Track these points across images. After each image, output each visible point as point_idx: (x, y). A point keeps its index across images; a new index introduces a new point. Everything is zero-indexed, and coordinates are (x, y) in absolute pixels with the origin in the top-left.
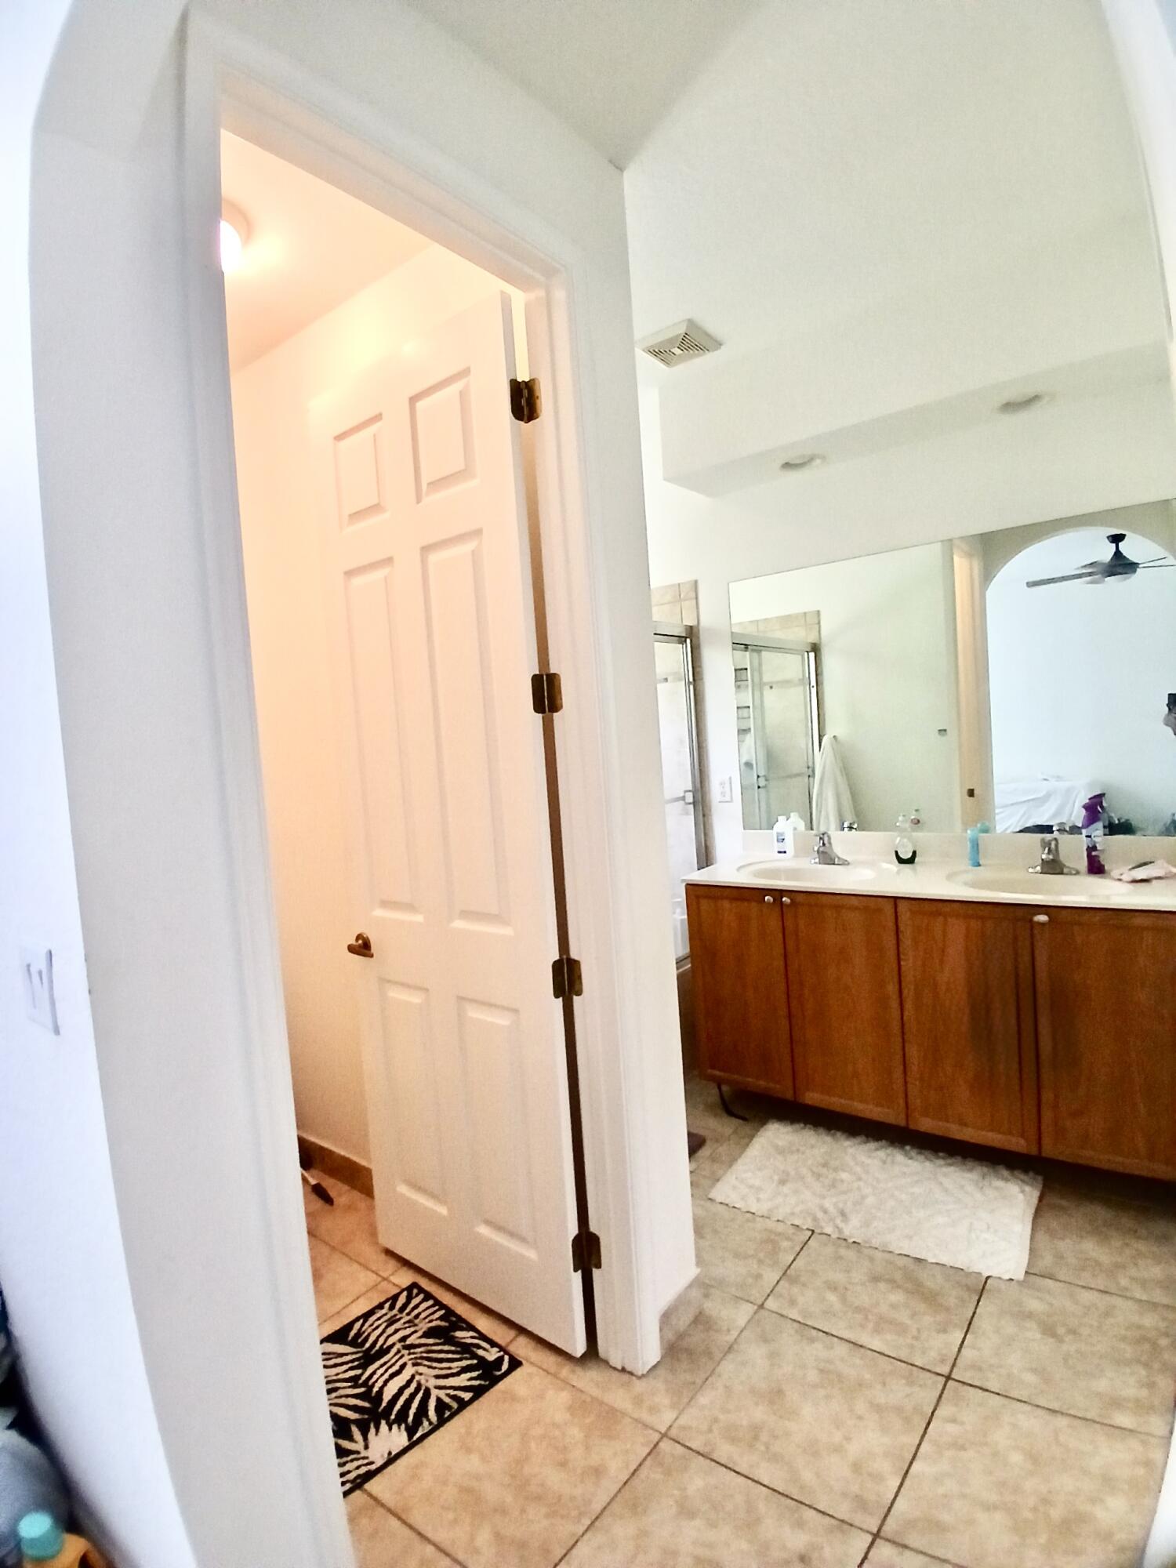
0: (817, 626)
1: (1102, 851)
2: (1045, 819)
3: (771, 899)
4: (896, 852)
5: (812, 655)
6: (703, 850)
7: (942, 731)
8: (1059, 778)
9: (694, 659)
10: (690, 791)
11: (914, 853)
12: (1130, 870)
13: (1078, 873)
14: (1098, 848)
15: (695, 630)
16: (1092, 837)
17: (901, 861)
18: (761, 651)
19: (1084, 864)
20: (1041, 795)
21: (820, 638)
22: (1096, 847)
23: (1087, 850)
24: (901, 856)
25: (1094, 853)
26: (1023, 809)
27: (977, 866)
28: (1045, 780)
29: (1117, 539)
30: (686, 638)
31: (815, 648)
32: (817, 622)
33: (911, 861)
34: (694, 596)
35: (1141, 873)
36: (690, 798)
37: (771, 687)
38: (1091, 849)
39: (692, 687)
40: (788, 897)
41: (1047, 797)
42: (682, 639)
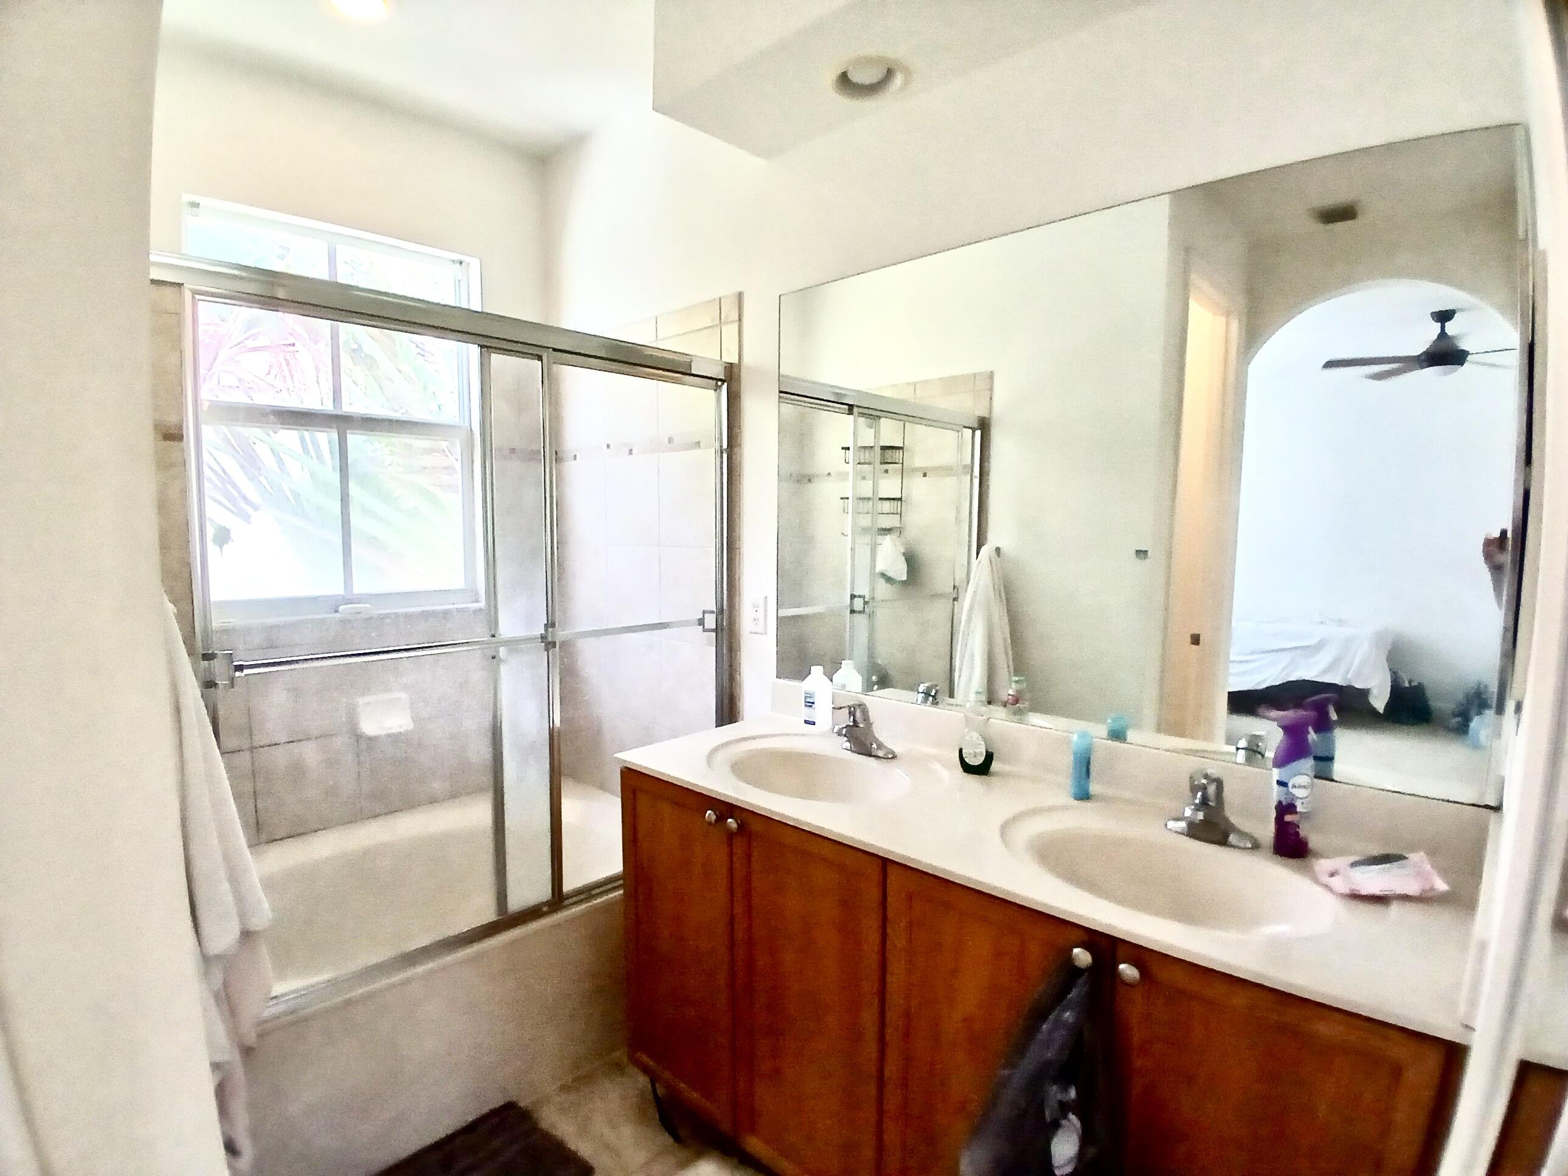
0: (988, 393)
1: (1306, 816)
2: (1315, 674)
3: (714, 817)
4: (961, 751)
5: (978, 433)
6: (726, 701)
7: (1141, 554)
8: (1340, 622)
9: (731, 415)
10: (712, 612)
11: (989, 757)
12: (1354, 864)
13: (1256, 846)
14: (1299, 809)
15: (735, 370)
16: (1290, 785)
17: (967, 768)
18: (879, 417)
19: (1267, 831)
20: (1312, 642)
21: (991, 411)
22: (1295, 807)
23: (1276, 808)
24: (967, 760)
25: (1288, 818)
26: (1287, 657)
27: (1081, 799)
28: (1322, 623)
29: (1443, 317)
30: (723, 381)
31: (984, 426)
32: (988, 387)
33: (982, 769)
34: (737, 318)
35: (1373, 881)
36: (711, 622)
37: (925, 475)
38: (1285, 809)
39: (725, 456)
40: (736, 821)
41: (1319, 647)
42: (716, 382)
